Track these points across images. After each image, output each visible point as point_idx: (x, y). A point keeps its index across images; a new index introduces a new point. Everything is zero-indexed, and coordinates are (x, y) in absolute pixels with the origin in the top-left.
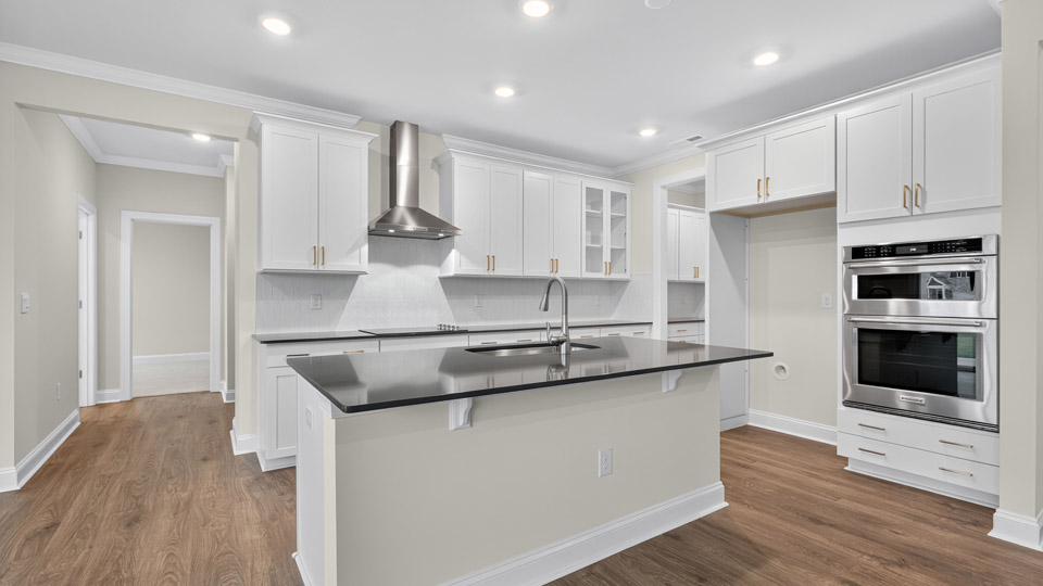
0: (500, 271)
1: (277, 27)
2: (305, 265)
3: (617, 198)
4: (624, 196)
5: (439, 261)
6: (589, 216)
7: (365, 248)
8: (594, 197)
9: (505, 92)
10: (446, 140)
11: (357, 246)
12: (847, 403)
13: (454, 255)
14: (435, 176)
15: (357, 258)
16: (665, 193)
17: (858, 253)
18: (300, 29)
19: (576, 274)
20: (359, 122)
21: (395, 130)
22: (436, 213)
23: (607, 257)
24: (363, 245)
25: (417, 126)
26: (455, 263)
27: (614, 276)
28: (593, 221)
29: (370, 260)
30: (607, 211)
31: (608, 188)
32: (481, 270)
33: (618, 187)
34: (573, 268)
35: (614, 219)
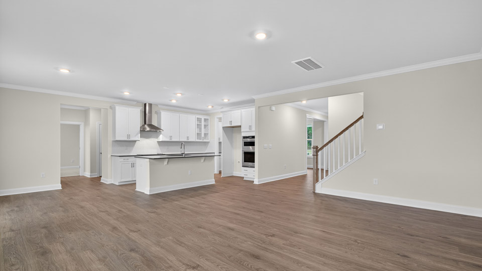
0: (173, 140)
2: (126, 139)
3: (205, 120)
4: (208, 119)
5: (157, 137)
7: (139, 135)
8: (199, 120)
10: (159, 107)
11: (137, 134)
12: (243, 166)
13: (161, 136)
14: (156, 115)
15: (138, 137)
16: (218, 119)
17: (244, 137)
19: (194, 140)
21: (145, 105)
22: (156, 125)
23: (203, 136)
25: (151, 104)
26: (161, 138)
27: (205, 141)
28: (199, 126)
29: (141, 137)
30: (203, 123)
31: (203, 117)
32: (168, 140)
33: (206, 117)
34: (193, 138)
35: (205, 125)
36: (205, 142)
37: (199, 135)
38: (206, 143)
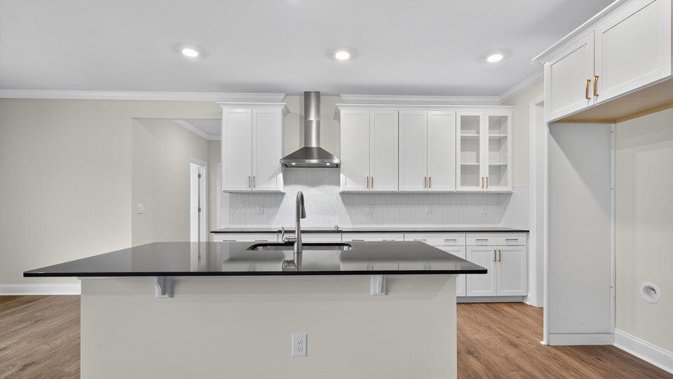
0: (377, 188)
1: (190, 53)
2: (245, 188)
4: (506, 119)
6: (464, 140)
7: (281, 176)
8: (469, 123)
9: (342, 56)
10: (343, 98)
11: (275, 175)
13: (343, 177)
15: (278, 184)
18: (203, 53)
19: (451, 189)
20: (285, 97)
23: (485, 173)
24: (278, 174)
25: (319, 92)
27: (492, 189)
28: (469, 144)
30: (485, 134)
31: (484, 114)
32: (362, 188)
33: (499, 112)
34: (448, 182)
35: (491, 140)
36: (499, 194)
37: (469, 172)
38: (503, 198)
